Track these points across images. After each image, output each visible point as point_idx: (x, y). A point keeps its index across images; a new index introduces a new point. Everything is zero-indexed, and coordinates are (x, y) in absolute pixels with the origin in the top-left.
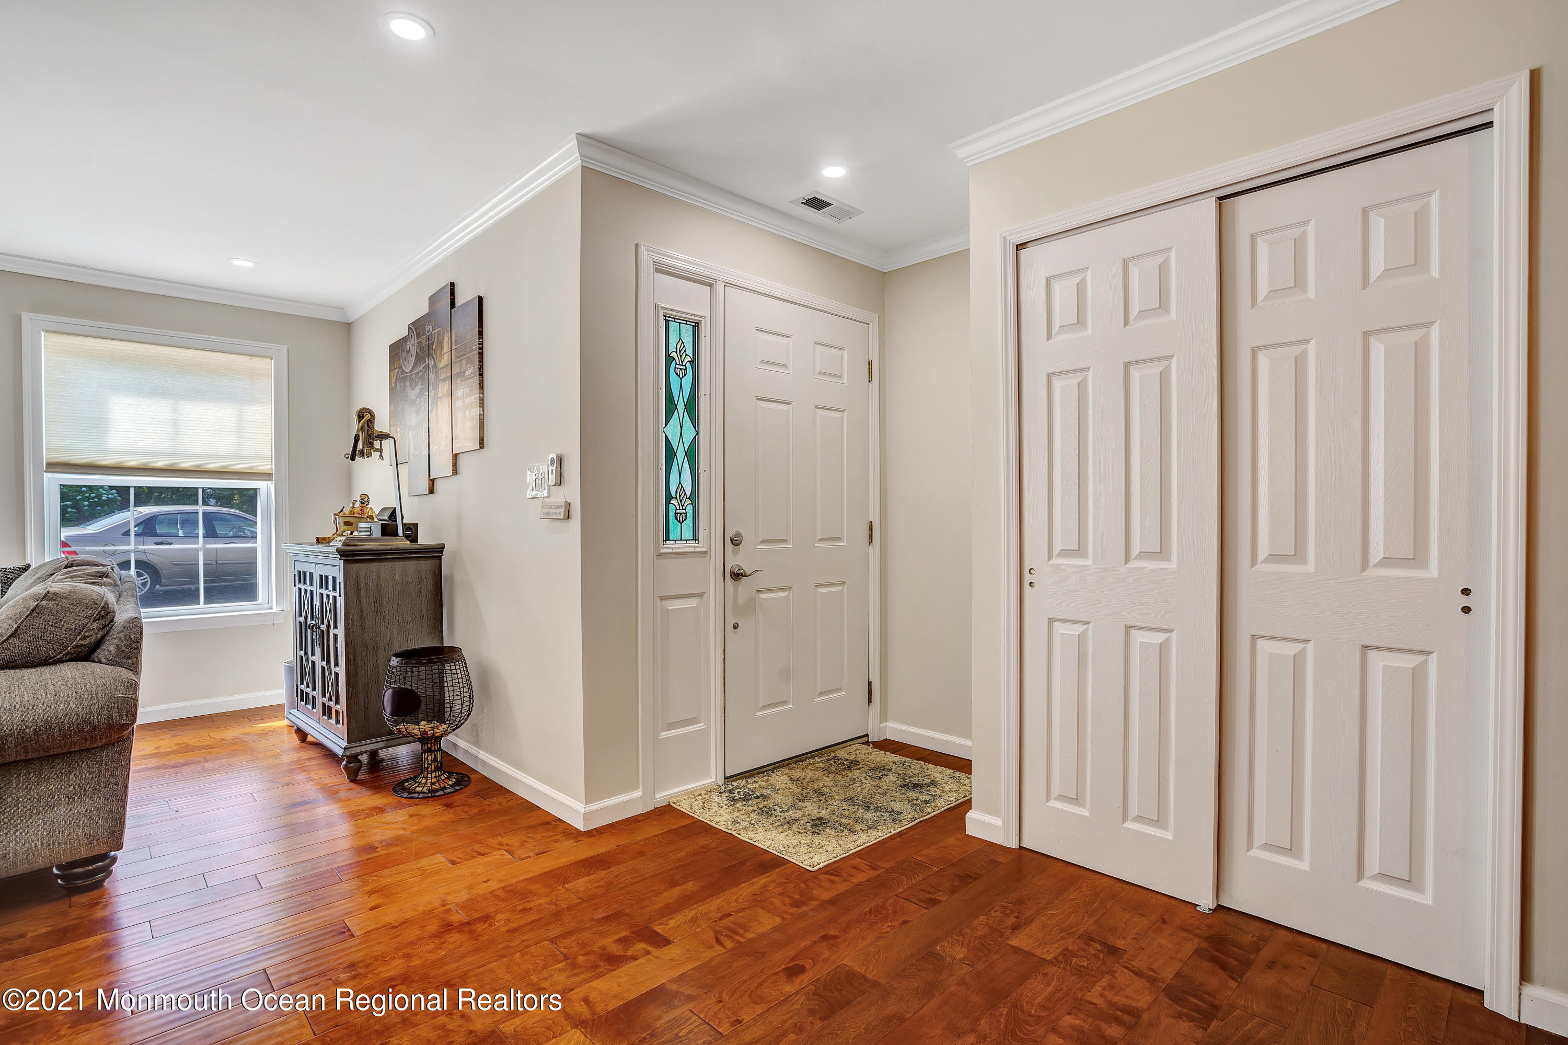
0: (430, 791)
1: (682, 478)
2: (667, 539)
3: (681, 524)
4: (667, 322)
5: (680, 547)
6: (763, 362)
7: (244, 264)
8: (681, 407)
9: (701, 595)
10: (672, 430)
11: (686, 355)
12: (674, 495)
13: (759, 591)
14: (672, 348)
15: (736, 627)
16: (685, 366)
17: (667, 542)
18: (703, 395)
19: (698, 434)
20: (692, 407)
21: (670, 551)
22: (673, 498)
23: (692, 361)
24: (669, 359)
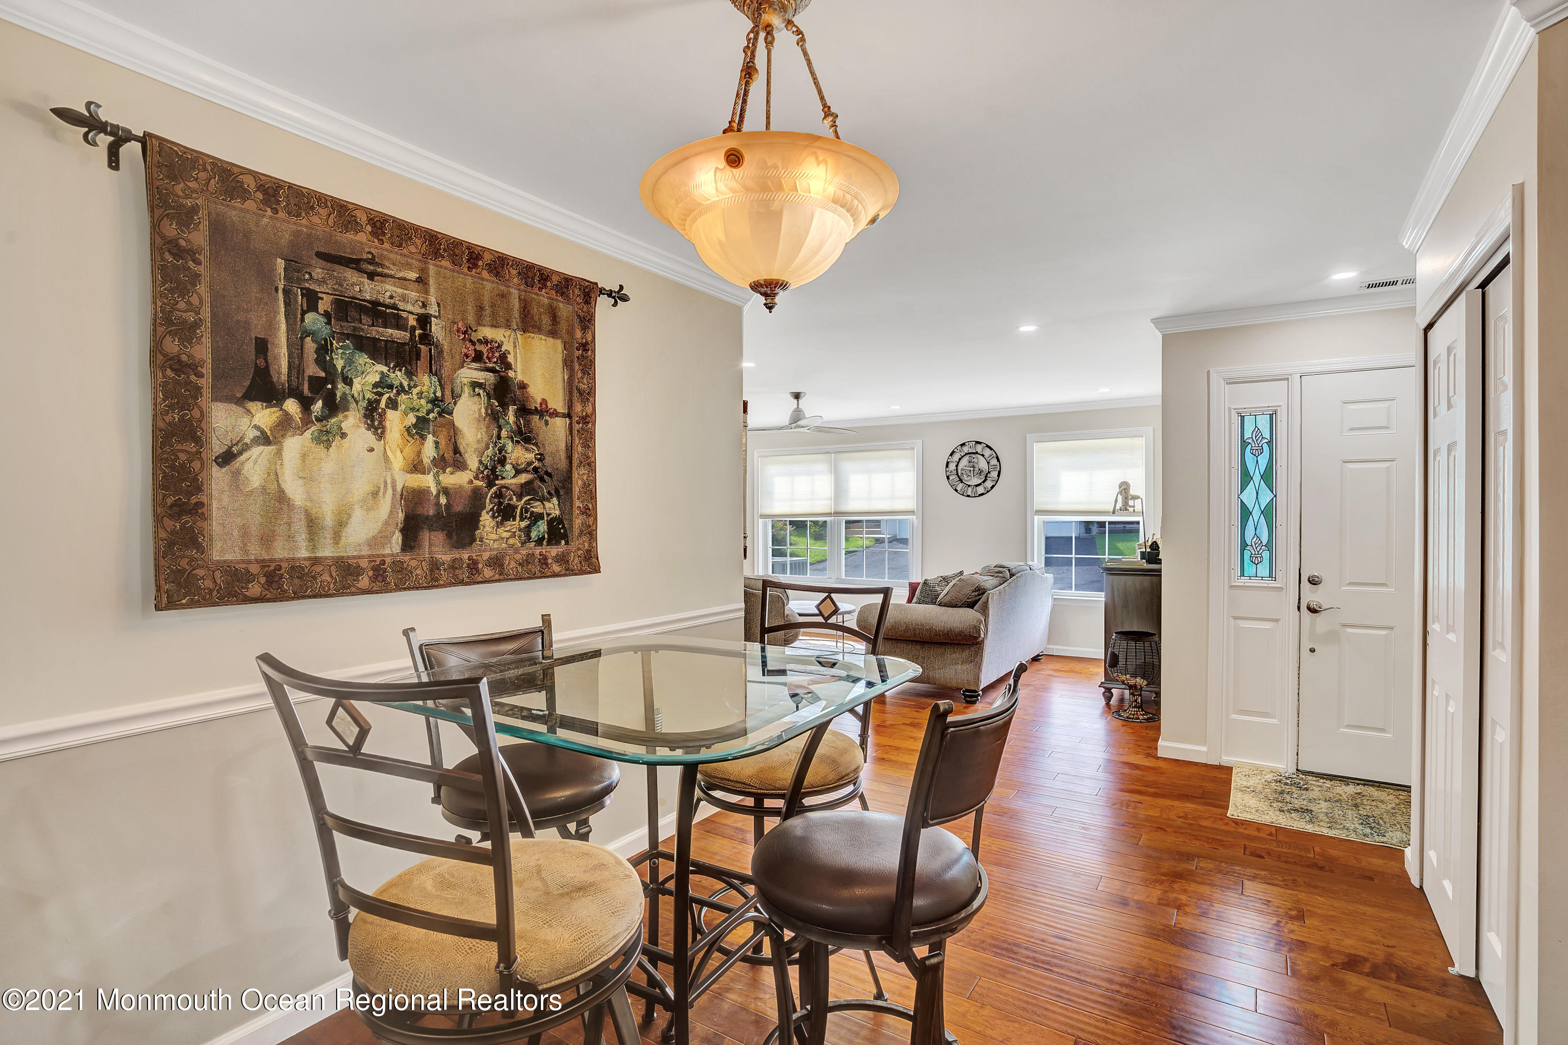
0: (1127, 717)
1: (1258, 528)
2: (1242, 575)
3: (1256, 565)
4: (1243, 418)
5: (1255, 582)
6: (1352, 429)
7: (1106, 390)
8: (1257, 478)
9: (1277, 620)
10: (1248, 497)
11: (1263, 438)
12: (1249, 543)
13: (1344, 625)
14: (1247, 435)
15: (1312, 650)
16: (1262, 446)
17: (1242, 578)
18: (1279, 467)
19: (1275, 496)
20: (1268, 477)
21: (1243, 584)
22: (1248, 545)
23: (1270, 442)
24: (1244, 444)
